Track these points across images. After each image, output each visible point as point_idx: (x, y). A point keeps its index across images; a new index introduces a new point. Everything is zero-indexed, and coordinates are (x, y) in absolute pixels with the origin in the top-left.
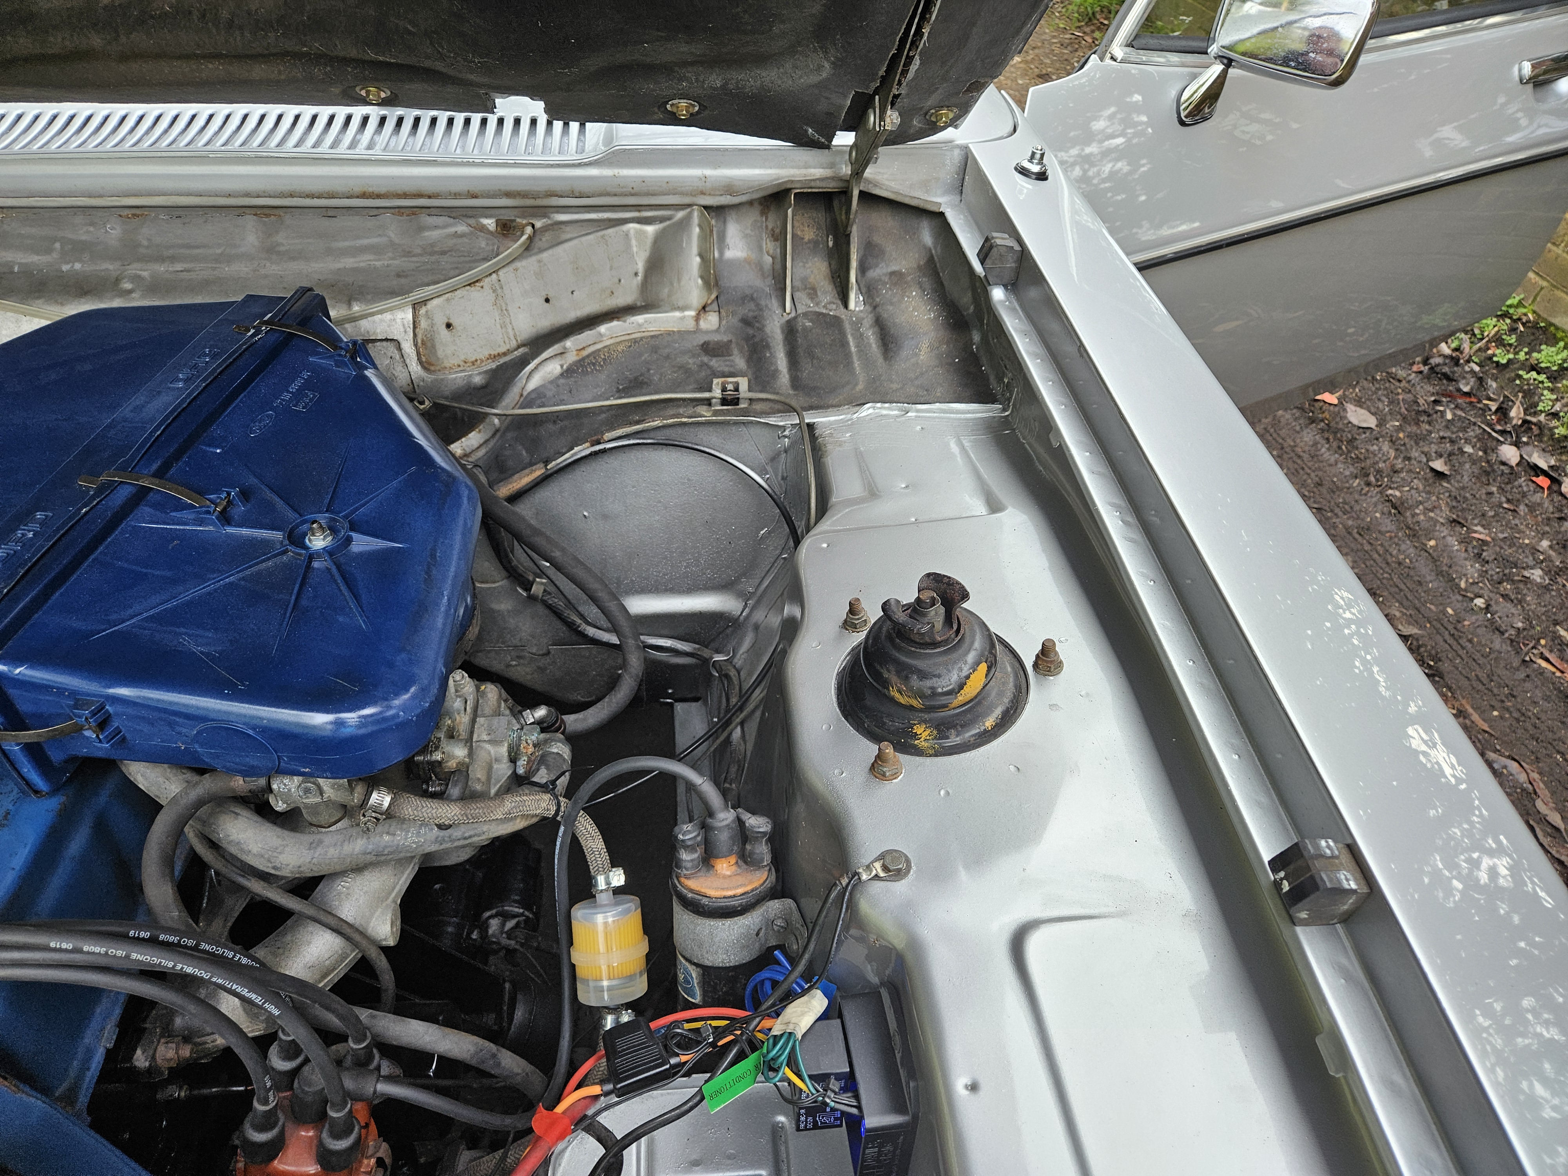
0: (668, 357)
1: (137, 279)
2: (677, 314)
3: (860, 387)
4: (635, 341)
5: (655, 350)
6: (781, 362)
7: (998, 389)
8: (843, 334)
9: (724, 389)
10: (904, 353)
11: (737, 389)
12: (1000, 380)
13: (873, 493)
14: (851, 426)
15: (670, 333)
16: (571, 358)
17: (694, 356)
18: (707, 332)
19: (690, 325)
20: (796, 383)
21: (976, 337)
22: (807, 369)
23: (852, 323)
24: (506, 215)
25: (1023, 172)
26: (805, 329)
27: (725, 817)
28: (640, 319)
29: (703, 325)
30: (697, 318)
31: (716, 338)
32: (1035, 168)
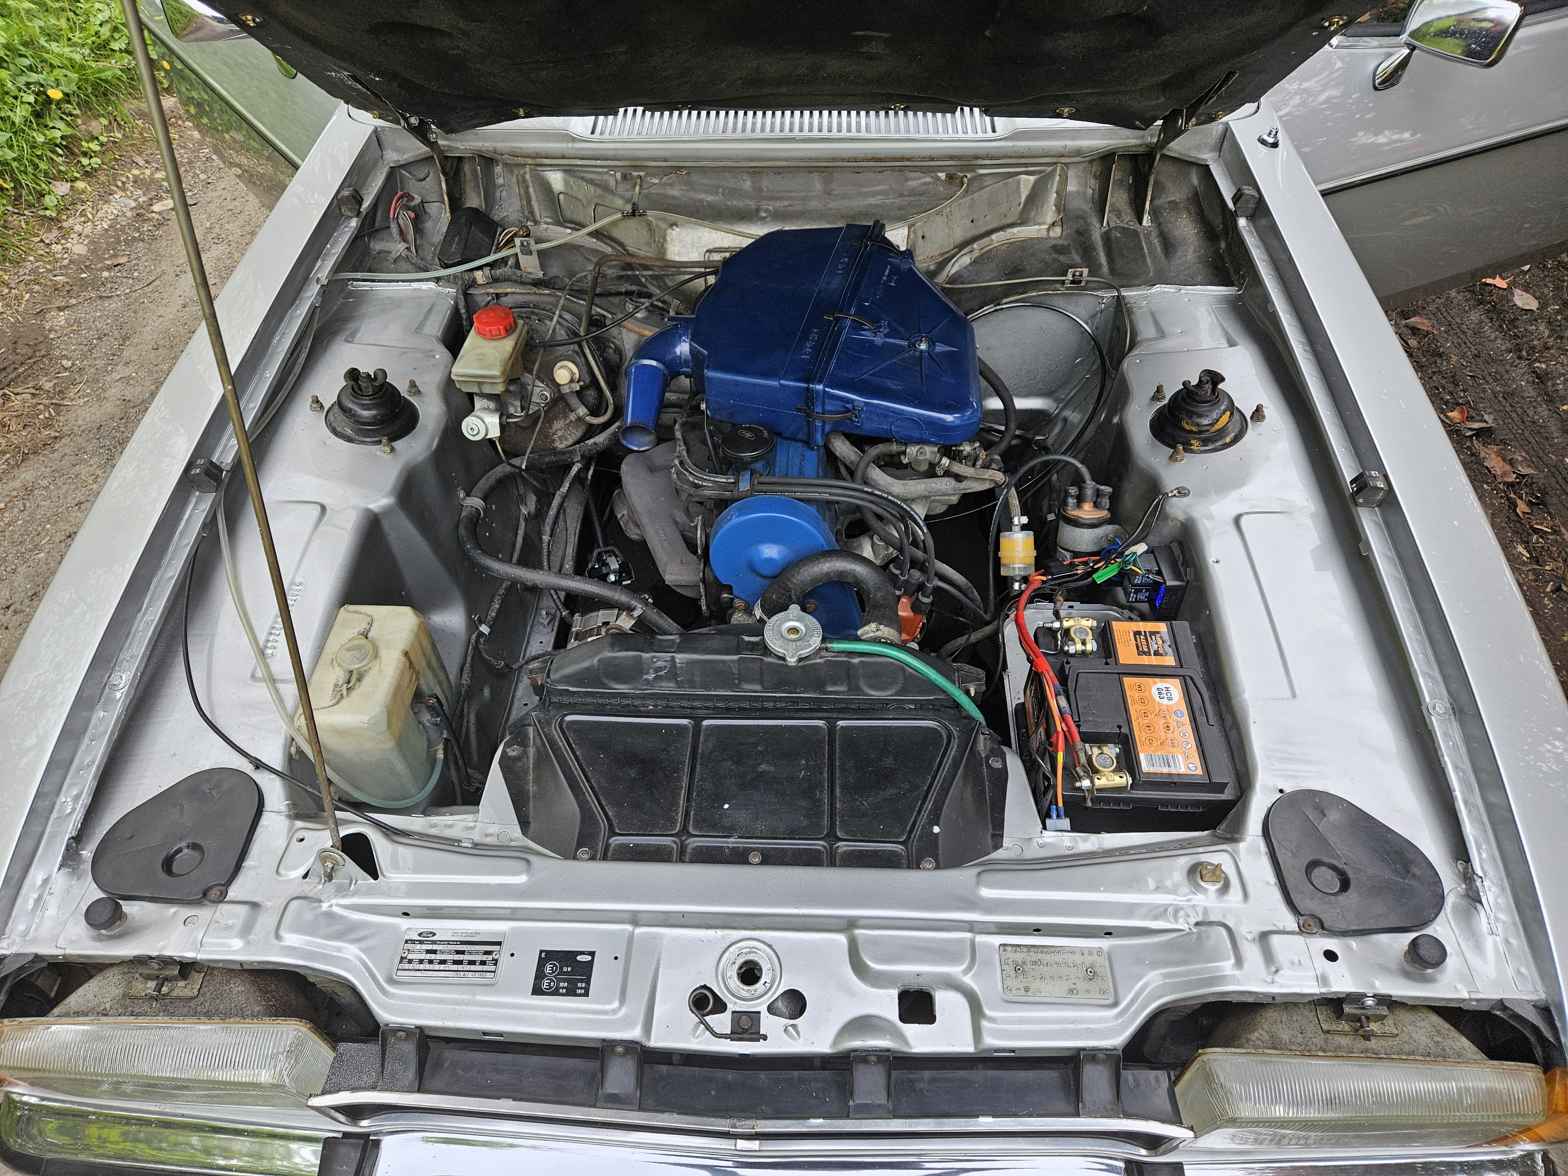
0: (1033, 254)
1: (767, 211)
2: (1037, 227)
3: (1151, 274)
4: (1012, 243)
5: (1024, 249)
6: (1103, 259)
7: (1235, 278)
8: (1140, 241)
9: (1074, 276)
10: (1178, 254)
11: (1081, 275)
12: (1237, 272)
13: (1161, 334)
14: (1146, 297)
15: (1031, 239)
16: (976, 254)
17: (1050, 254)
18: (1054, 238)
19: (1044, 234)
20: (1112, 271)
21: (1223, 245)
22: (1119, 263)
23: (1145, 235)
24: (952, 171)
25: (1263, 142)
26: (1116, 238)
27: (1090, 485)
28: (1015, 230)
29: (1052, 234)
30: (1048, 230)
31: (1060, 242)
32: (1271, 140)
